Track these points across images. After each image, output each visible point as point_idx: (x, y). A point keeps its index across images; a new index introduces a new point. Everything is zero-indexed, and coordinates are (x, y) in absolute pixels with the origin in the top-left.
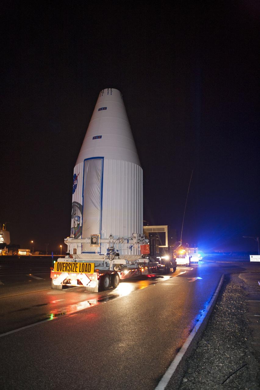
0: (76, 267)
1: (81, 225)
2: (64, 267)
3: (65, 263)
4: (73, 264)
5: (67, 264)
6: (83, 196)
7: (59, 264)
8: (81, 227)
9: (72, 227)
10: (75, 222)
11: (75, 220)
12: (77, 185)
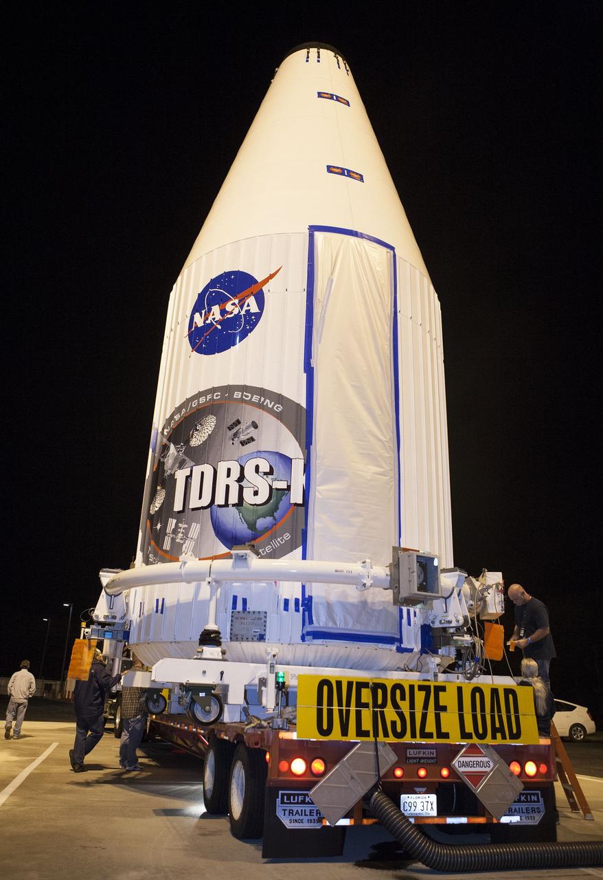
0: (440, 708)
1: (296, 497)
2: (366, 705)
3: (365, 685)
4: (421, 688)
5: (383, 687)
6: (309, 370)
7: (325, 688)
8: (296, 504)
9: (206, 501)
10: (241, 478)
11: (242, 469)
12: (258, 316)
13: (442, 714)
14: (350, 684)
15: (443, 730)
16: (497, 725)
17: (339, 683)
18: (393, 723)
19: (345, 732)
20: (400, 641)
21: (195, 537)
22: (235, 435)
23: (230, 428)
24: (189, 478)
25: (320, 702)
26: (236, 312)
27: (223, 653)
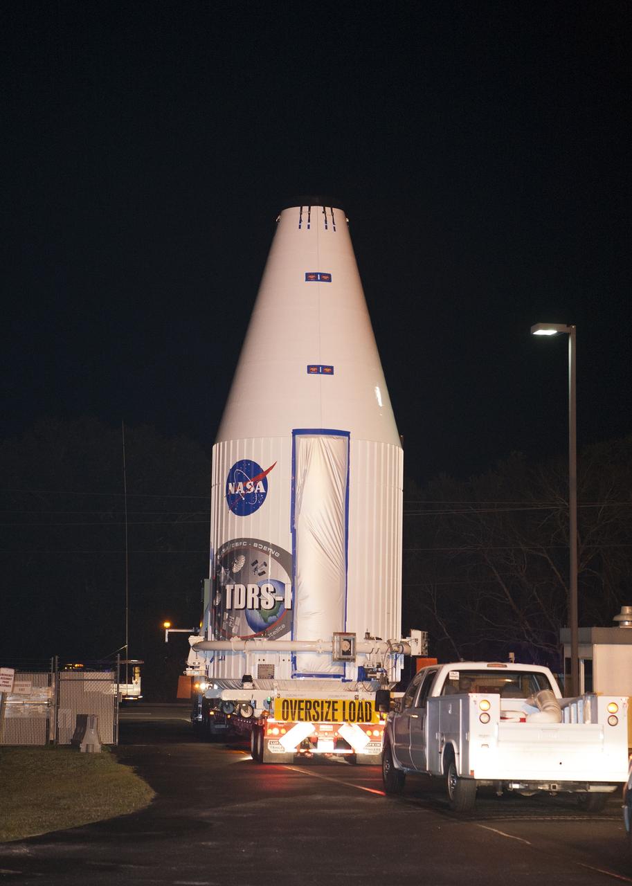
1: (288, 605)
2: (302, 709)
3: (303, 701)
4: (326, 702)
5: (310, 702)
6: (294, 531)
7: (286, 703)
8: (288, 609)
9: (242, 606)
10: (260, 595)
11: (260, 589)
12: (265, 495)
13: (335, 712)
14: (296, 701)
15: (335, 718)
16: (360, 716)
17: (291, 701)
18: (314, 716)
19: (293, 719)
20: (344, 676)
21: (238, 625)
22: (256, 569)
23: (253, 565)
24: (233, 590)
25: (283, 708)
26: (252, 490)
27: (254, 685)
